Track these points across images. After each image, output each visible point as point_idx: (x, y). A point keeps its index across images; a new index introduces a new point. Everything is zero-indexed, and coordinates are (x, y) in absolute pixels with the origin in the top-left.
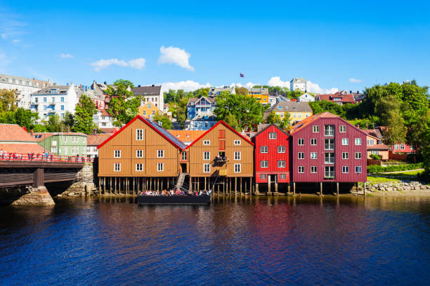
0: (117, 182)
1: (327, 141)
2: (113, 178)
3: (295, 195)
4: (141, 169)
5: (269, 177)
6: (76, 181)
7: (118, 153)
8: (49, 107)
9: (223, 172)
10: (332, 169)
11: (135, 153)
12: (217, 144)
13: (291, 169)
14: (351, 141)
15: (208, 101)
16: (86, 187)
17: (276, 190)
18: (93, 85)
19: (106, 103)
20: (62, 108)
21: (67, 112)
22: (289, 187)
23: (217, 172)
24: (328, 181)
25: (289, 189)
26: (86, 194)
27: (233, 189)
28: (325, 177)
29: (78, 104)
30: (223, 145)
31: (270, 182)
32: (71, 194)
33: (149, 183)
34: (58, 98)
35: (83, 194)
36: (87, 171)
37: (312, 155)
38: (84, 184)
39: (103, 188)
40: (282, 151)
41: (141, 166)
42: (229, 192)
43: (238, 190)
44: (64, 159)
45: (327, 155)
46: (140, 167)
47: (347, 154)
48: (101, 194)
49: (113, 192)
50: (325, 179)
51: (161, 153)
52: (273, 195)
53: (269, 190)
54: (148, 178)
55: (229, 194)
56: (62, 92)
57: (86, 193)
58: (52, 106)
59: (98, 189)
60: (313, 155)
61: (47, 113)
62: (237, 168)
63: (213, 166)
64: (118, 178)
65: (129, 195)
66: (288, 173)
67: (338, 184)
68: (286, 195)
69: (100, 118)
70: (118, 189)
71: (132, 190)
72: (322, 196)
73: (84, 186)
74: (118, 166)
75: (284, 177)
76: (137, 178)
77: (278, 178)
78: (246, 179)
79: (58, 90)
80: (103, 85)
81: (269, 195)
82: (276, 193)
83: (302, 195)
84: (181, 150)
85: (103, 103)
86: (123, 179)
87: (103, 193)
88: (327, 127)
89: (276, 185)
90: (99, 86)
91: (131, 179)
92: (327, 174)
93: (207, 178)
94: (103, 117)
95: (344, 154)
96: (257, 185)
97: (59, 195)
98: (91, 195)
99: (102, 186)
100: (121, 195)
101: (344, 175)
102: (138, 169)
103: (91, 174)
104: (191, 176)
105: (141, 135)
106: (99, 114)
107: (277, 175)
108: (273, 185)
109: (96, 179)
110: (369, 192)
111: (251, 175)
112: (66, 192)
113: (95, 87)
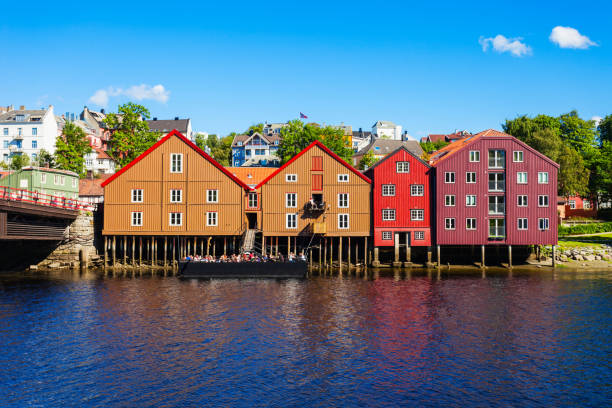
0: (137, 245)
1: (492, 177)
2: (130, 238)
3: (440, 267)
4: (179, 222)
5: (397, 236)
6: (64, 243)
7: (137, 194)
8: (12, 143)
9: (320, 227)
10: (501, 223)
11: (168, 194)
12: (309, 179)
13: (433, 223)
14: (532, 177)
15: (265, 139)
16: (80, 253)
17: (409, 258)
18: (83, 113)
19: (104, 142)
20: (35, 144)
21: (43, 151)
22: (430, 253)
23: (309, 228)
24: (494, 242)
25: (429, 257)
26: (81, 265)
27: (336, 258)
28: (490, 236)
29: (61, 138)
30: (319, 181)
31: (397, 246)
32: (55, 265)
33: (192, 247)
34: (27, 129)
35: (76, 264)
36: (84, 226)
37: (467, 199)
38: (77, 248)
39: (110, 256)
40: (419, 193)
41: (179, 216)
42: (328, 262)
43: (345, 258)
44: (44, 200)
45: (492, 200)
46: (176, 218)
47: (525, 198)
48: (107, 265)
49: (129, 262)
50: (490, 239)
51: (212, 195)
52: (403, 266)
53: (397, 258)
54: (191, 239)
55: (329, 265)
56: (34, 119)
57: (82, 263)
58: (18, 142)
59: (103, 258)
60: (470, 201)
61: (8, 152)
62: (344, 221)
63: (303, 217)
64: (137, 237)
65: (158, 267)
66: (428, 230)
67: (510, 248)
68: (425, 266)
69: (96, 162)
70: (137, 257)
71: (163, 259)
72: (484, 267)
73: (78, 252)
74: (137, 218)
75: (421, 237)
76: (170, 238)
77: (412, 238)
78: (358, 241)
79: (28, 117)
80: (99, 113)
81: (397, 267)
82: (409, 264)
83: (451, 267)
84: (247, 190)
85: (99, 141)
86: (146, 239)
87: (110, 263)
88: (492, 153)
89: (409, 249)
90: (93, 114)
91: (160, 240)
92: (493, 232)
93: (292, 238)
94: (101, 160)
95: (520, 198)
96: (376, 250)
97: (32, 267)
98: (90, 267)
99: (110, 252)
100: (143, 267)
101: (520, 234)
102: (173, 222)
103: (90, 230)
104: (265, 234)
105: (179, 163)
106: (94, 156)
107: (409, 233)
108: (402, 250)
109: (99, 240)
110: (560, 263)
111: (367, 233)
112: (45, 262)
113: (86, 115)
